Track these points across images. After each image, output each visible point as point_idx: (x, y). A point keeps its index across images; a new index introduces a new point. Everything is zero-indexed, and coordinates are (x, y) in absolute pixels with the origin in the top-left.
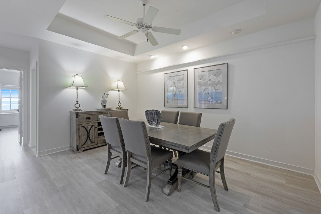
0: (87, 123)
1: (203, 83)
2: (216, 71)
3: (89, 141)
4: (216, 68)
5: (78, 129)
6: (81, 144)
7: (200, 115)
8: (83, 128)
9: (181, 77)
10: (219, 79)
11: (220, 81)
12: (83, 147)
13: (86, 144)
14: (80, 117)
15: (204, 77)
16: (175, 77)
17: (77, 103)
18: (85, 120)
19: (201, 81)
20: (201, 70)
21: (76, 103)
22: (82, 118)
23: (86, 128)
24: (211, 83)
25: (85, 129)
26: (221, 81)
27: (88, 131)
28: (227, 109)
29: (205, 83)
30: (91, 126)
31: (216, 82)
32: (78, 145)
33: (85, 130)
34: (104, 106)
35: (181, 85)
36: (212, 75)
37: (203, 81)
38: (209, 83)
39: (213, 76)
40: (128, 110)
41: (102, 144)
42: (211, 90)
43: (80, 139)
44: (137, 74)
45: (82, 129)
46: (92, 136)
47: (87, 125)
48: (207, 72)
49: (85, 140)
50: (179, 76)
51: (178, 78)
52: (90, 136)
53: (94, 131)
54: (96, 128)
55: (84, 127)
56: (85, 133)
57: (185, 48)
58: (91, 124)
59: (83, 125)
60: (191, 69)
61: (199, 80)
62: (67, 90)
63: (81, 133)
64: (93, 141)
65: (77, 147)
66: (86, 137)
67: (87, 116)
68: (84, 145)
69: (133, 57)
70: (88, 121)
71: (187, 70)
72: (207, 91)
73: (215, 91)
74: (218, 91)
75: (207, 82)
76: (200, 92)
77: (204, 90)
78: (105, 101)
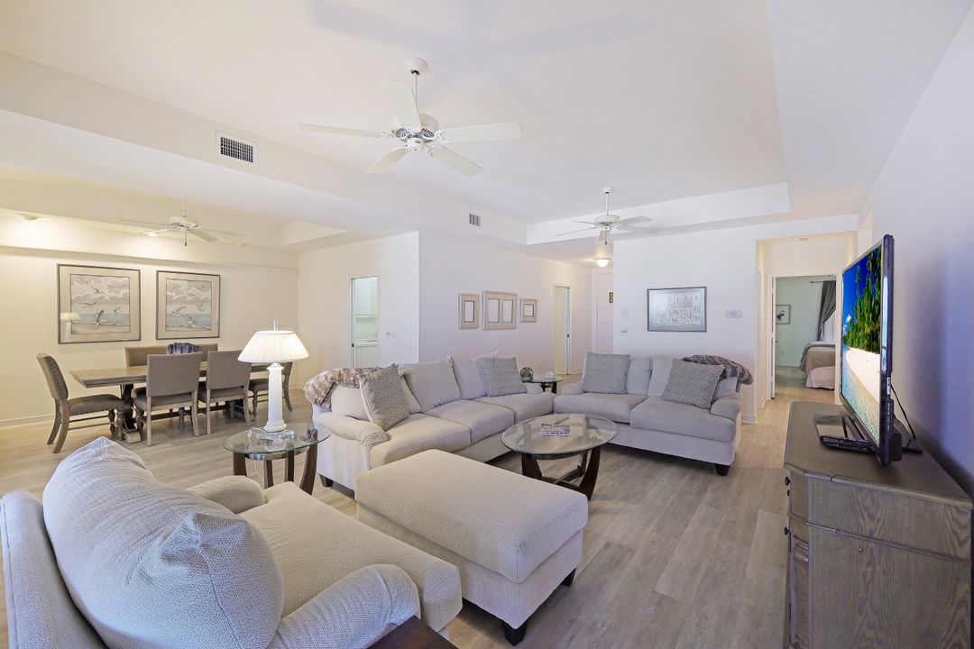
1: (176, 297)
2: (202, 283)
9: (121, 281)
10: (206, 295)
11: (208, 298)
15: (180, 289)
16: (101, 278)
19: (173, 294)
20: (171, 275)
24: (191, 299)
26: (210, 299)
28: (218, 337)
29: (179, 298)
31: (200, 298)
35: (121, 296)
36: (193, 288)
37: (177, 295)
38: (188, 300)
39: (196, 290)
42: (192, 310)
48: (186, 282)
50: (115, 279)
51: (111, 283)
60: (148, 270)
61: (169, 293)
71: (139, 271)
72: (183, 312)
73: (198, 312)
74: (204, 313)
75: (185, 297)
76: (169, 312)
77: (179, 310)
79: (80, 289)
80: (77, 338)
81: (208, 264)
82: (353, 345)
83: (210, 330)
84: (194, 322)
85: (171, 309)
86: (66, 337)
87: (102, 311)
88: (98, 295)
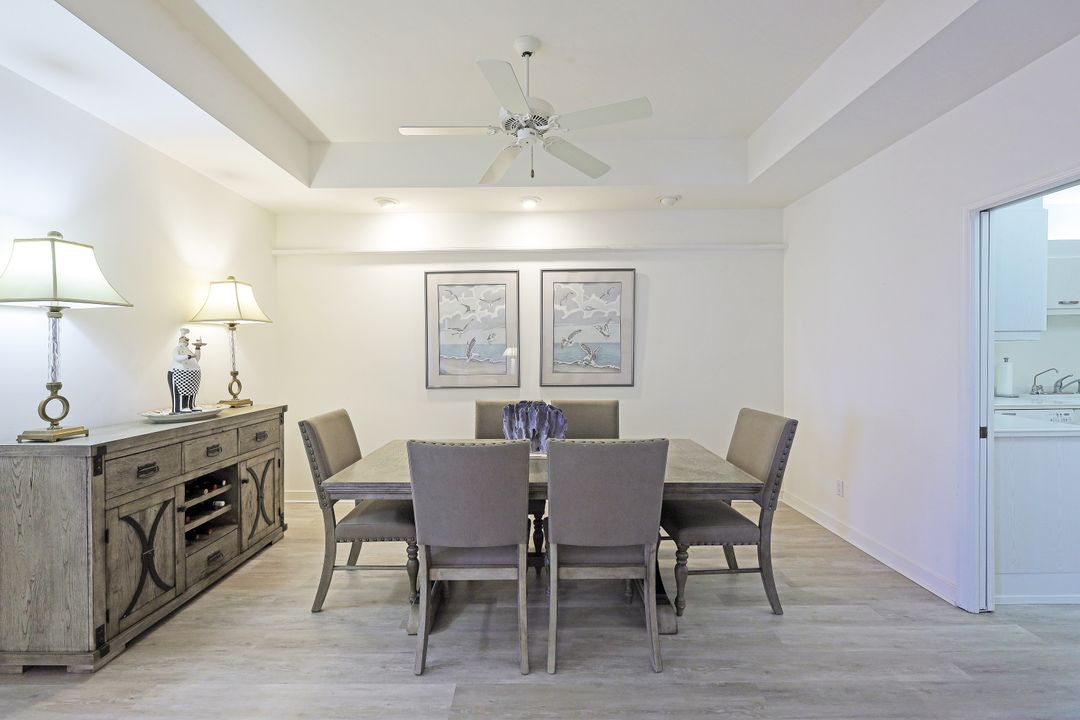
0: (142, 493)
1: (567, 314)
2: (606, 287)
3: (151, 587)
5: (100, 535)
6: (115, 615)
7: (616, 406)
8: (124, 524)
9: (496, 290)
10: (611, 307)
11: (615, 313)
12: (123, 625)
13: (138, 605)
14: (112, 469)
15: (574, 299)
16: (472, 289)
17: (54, 395)
18: (132, 481)
19: (564, 308)
20: (562, 277)
21: (49, 393)
22: (121, 474)
23: (138, 520)
24: (590, 316)
25: (131, 528)
26: (618, 314)
27: (147, 534)
28: (632, 385)
29: (572, 315)
30: (157, 509)
31: (604, 313)
32: (101, 621)
33: (133, 534)
34: (184, 402)
35: (494, 315)
36: (593, 296)
37: (568, 309)
38: (585, 317)
39: (598, 299)
40: (285, 408)
41: (205, 583)
42: (590, 335)
43: (112, 586)
44: (275, 257)
45: (121, 532)
46: (165, 557)
47: (142, 505)
48: (582, 285)
49: (134, 585)
50: (489, 288)
51: (484, 295)
52: (157, 560)
53: (170, 531)
54: (180, 509)
55: (128, 519)
56: (131, 547)
57: (529, 205)
58: (158, 499)
59: (124, 511)
61: (557, 307)
63: (114, 557)
64: (168, 581)
65: (99, 633)
66: (136, 567)
67: (143, 461)
68: (128, 612)
69: (301, 187)
70: (145, 482)
71: (517, 272)
72: (579, 339)
73: (602, 339)
74: (609, 340)
75: (581, 313)
76: (558, 340)
77: (572, 336)
78: (194, 377)
79: (450, 308)
80: (445, 381)
81: (616, 250)
82: (983, 433)
83: (619, 371)
84: (594, 357)
85: (562, 333)
86: (434, 380)
87: (474, 340)
88: (469, 316)
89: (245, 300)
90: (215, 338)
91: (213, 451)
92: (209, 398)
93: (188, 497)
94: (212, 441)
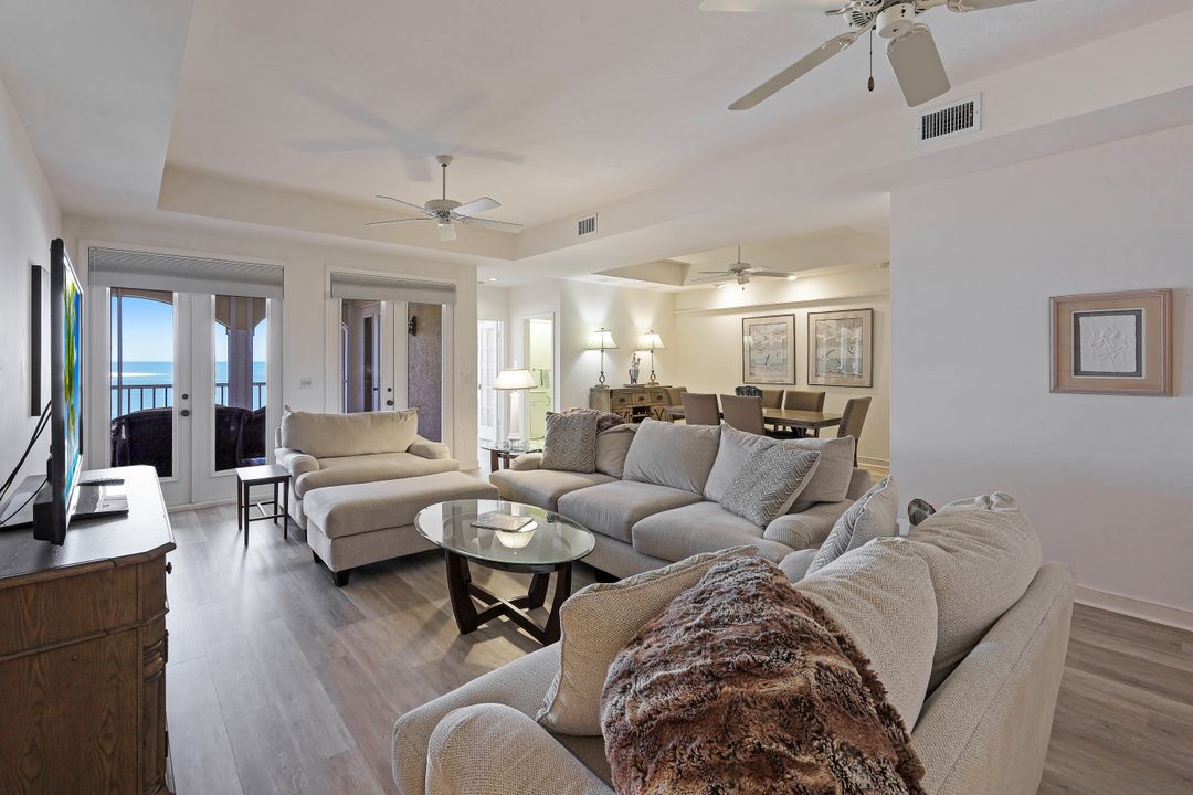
1: (825, 340)
2: (852, 321)
4: (851, 315)
9: (781, 326)
11: (858, 338)
15: (830, 330)
16: (768, 327)
17: (602, 375)
18: (618, 402)
19: (823, 336)
20: (822, 317)
22: (617, 398)
24: (841, 341)
26: (860, 339)
28: (871, 387)
29: (829, 340)
31: (851, 340)
34: (634, 380)
35: (781, 341)
36: (843, 328)
37: (826, 337)
38: (837, 342)
39: (846, 329)
42: (840, 353)
48: (834, 321)
50: (778, 326)
51: (775, 330)
54: (631, 416)
58: (625, 410)
59: (617, 411)
60: (801, 313)
61: (819, 336)
62: (587, 353)
67: (622, 397)
71: (794, 315)
72: (833, 355)
73: (849, 355)
74: (854, 356)
75: (835, 339)
76: (819, 357)
77: (828, 354)
78: (637, 372)
80: (754, 379)
83: (861, 377)
84: (843, 367)
85: (821, 353)
86: (748, 378)
87: (769, 356)
88: (766, 342)
89: (656, 340)
90: (644, 357)
91: (641, 399)
92: (643, 380)
93: (634, 413)
94: (641, 395)
